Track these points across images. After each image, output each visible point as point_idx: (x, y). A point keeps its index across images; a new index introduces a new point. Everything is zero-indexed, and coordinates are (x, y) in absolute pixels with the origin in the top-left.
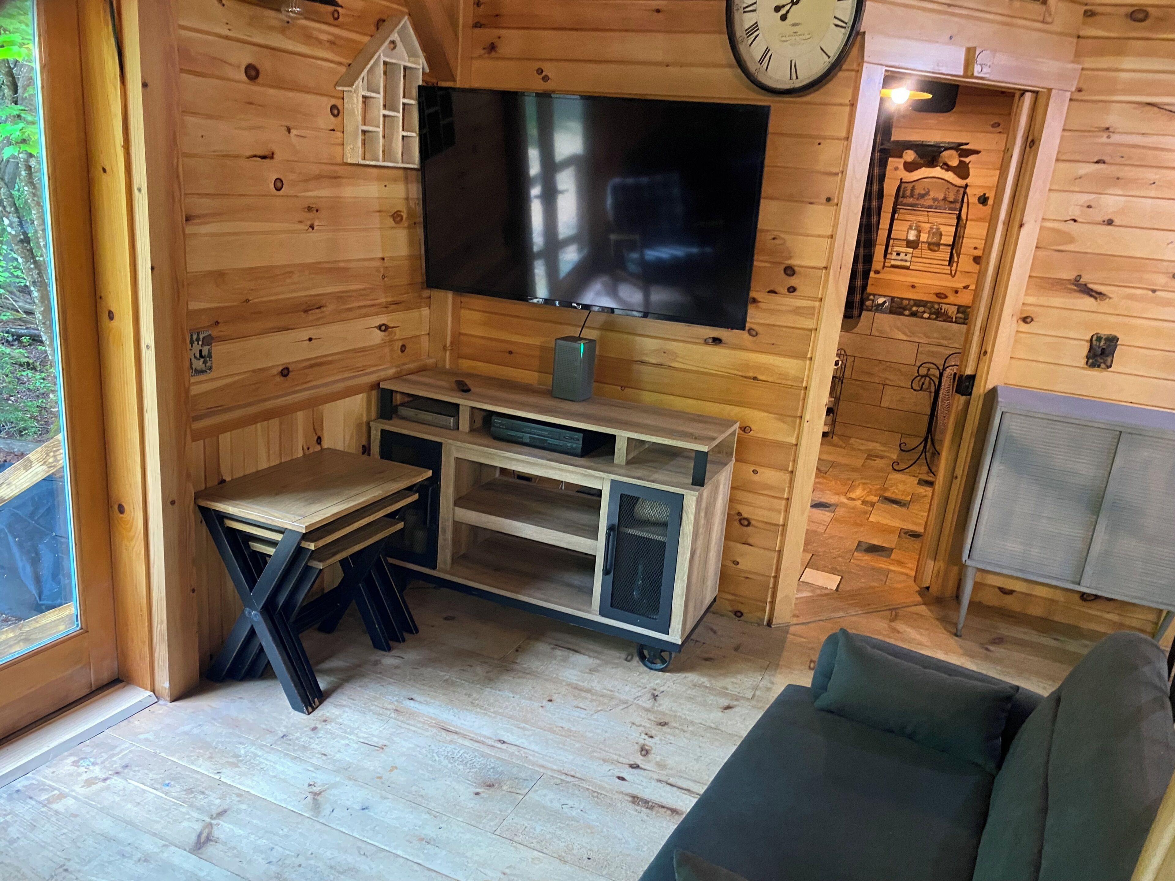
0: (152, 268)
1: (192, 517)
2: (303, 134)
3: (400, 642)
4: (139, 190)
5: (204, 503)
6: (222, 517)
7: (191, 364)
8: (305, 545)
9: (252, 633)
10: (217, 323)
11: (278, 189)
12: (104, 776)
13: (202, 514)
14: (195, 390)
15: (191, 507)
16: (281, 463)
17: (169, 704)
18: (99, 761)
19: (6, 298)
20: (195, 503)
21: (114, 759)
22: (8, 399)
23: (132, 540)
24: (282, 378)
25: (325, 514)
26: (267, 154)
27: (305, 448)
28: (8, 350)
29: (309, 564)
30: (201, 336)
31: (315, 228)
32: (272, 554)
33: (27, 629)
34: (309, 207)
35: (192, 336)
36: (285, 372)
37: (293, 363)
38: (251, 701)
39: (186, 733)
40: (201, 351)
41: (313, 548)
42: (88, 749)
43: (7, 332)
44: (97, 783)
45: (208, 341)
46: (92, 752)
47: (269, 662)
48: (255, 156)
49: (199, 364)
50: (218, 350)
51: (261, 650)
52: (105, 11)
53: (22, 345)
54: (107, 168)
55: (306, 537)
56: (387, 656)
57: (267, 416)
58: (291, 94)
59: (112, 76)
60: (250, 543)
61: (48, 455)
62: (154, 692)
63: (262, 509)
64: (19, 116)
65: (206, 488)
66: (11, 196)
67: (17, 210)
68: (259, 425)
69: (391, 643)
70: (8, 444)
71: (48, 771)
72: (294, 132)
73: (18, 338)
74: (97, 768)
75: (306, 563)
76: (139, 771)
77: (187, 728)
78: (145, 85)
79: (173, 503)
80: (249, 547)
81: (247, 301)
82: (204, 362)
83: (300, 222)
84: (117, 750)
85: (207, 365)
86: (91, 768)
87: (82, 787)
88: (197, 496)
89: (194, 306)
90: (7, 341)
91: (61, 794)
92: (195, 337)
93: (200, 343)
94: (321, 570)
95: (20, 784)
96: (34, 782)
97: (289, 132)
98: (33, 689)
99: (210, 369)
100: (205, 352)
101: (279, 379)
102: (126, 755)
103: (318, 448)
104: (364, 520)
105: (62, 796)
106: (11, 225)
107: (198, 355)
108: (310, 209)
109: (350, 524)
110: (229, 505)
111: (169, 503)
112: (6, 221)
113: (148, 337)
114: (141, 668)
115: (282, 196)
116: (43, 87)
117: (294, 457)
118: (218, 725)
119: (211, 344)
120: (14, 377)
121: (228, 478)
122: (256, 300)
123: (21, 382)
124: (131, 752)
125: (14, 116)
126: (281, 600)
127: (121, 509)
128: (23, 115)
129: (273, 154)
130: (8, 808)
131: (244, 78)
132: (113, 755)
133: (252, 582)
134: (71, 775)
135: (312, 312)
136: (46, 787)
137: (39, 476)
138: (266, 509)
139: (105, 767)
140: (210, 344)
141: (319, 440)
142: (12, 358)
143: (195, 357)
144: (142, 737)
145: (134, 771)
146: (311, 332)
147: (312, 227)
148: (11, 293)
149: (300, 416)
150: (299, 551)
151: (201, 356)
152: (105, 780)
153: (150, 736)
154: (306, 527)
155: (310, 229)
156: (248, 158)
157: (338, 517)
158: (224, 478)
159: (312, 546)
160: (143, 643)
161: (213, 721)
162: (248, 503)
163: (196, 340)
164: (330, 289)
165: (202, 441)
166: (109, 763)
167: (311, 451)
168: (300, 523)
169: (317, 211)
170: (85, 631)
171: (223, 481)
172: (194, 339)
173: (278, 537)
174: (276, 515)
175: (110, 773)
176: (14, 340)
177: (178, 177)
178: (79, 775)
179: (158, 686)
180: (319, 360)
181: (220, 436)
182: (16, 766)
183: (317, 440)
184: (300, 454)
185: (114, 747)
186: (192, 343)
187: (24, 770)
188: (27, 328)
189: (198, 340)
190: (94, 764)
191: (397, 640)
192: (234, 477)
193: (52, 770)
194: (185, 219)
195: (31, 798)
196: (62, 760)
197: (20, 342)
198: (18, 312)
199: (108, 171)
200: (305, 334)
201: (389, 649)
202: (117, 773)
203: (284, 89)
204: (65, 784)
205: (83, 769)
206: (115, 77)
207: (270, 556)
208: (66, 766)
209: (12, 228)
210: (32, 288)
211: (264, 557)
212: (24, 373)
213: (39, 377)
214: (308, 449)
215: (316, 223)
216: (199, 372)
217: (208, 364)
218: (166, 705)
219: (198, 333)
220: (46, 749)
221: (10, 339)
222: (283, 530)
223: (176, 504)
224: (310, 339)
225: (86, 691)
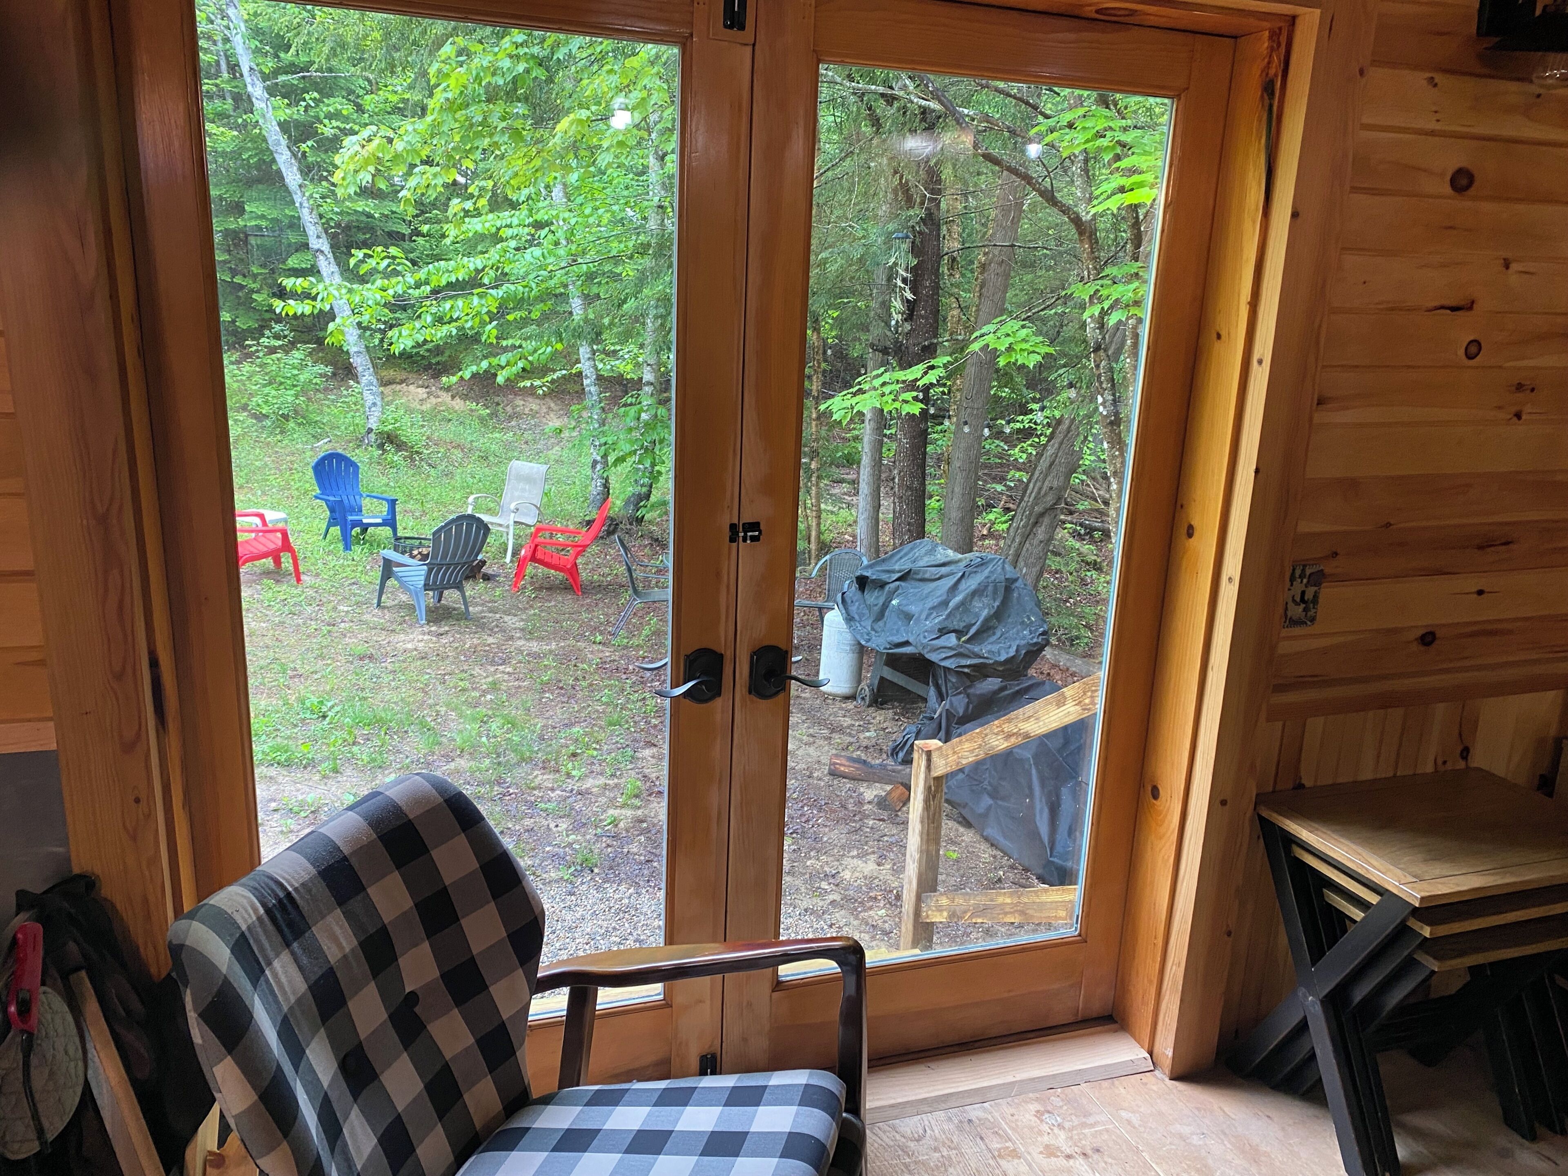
0: (1257, 471)
1: (1247, 830)
2: (1531, 270)
3: (1556, 1132)
4: (1260, 362)
5: (1265, 813)
6: (1291, 840)
7: (1286, 609)
8: (1414, 924)
9: (1303, 1027)
10: (1336, 554)
11: (1470, 357)
12: (1069, 1151)
13: (1262, 828)
14: (1285, 648)
15: (1248, 815)
16: (1395, 776)
17: (1167, 1079)
18: (1067, 1125)
19: (1088, 485)
20: (1255, 809)
21: (1086, 1131)
22: (1067, 601)
23: (1161, 838)
24: (1423, 648)
25: (1458, 885)
26: (1463, 303)
27: (1440, 762)
28: (1078, 545)
29: (1415, 956)
30: (1308, 572)
31: (1524, 417)
32: (1358, 919)
33: (1026, 900)
34: (1519, 384)
35: (1294, 570)
36: (1428, 639)
37: (1444, 625)
38: (1283, 1129)
39: (1182, 1138)
40: (1303, 593)
41: (1428, 935)
42: (1056, 1101)
43: (1081, 525)
44: (1058, 1157)
45: (1317, 579)
46: (1061, 1107)
47: (1320, 1078)
48: (1442, 307)
49: (1297, 611)
50: (1328, 592)
51: (1312, 1056)
52: (1260, 121)
53: (1093, 541)
54: (1223, 334)
55: (1415, 912)
56: (1528, 1148)
57: (1386, 702)
58: (1521, 207)
59: (1253, 207)
60: (1325, 890)
61: (1085, 693)
62: (1151, 1053)
63: (1354, 847)
64: (1137, 274)
65: (1273, 792)
66: (1111, 369)
67: (1113, 385)
68: (1371, 714)
69: (1541, 1130)
70: (1055, 655)
71: (1009, 1111)
72: (1514, 267)
73: (1090, 530)
74: (1062, 1135)
75: (1410, 955)
76: (1111, 1165)
77: (1186, 1130)
78: (1295, 215)
79: (1224, 803)
80: (1322, 895)
81: (1388, 525)
82: (1305, 610)
83: (1500, 408)
84: (1091, 1120)
85: (1309, 614)
86: (1056, 1130)
87: (1041, 1153)
88: (1261, 799)
89: (1304, 527)
90: (1079, 534)
91: (1014, 1150)
92: (1298, 572)
93: (1305, 581)
94: (1433, 972)
95: (975, 1112)
96: (990, 1117)
97: (1507, 268)
98: (1011, 994)
99: (1313, 620)
100: (1309, 596)
101: (1415, 647)
102: (1100, 1132)
103: (1462, 765)
104: (1527, 911)
105: (1014, 1154)
106: (1104, 404)
107: (1298, 599)
108: (1520, 387)
109: (1501, 913)
110: (1304, 827)
111: (1218, 802)
112: (1100, 399)
113: (1233, 566)
114: (1142, 1015)
115: (1477, 368)
116: (1163, 231)
117: (1419, 771)
118: (1229, 1146)
119: (1320, 584)
120: (1078, 576)
121: (1308, 782)
122: (1402, 525)
123: (1083, 583)
124: (1107, 1130)
125: (1132, 275)
126: (1359, 994)
127: (1155, 793)
128: (1141, 274)
129: (1473, 302)
130: (955, 1139)
131: (1448, 190)
132: (1084, 1125)
133: (1317, 954)
134: (1031, 1128)
135: (1492, 549)
136: (1001, 1132)
137: (1071, 717)
138: (1360, 850)
139: (1071, 1138)
140: (1318, 584)
141: (1465, 753)
142: (1079, 554)
143: (1294, 600)
144: (1123, 1114)
145: (1106, 1163)
146: (1481, 582)
147: (1518, 416)
148: (1094, 479)
149: (1440, 710)
150: (1402, 932)
151: (1303, 600)
152: (1069, 1157)
153: (1135, 1120)
154: (1422, 899)
155: (1515, 419)
156: (1430, 310)
157: (1482, 895)
158: (1303, 782)
159: (1426, 932)
160: (1151, 982)
161: (1222, 1137)
162: (1333, 831)
163: (1300, 577)
164: (1533, 516)
165: (1280, 723)
166: (1078, 1134)
167: (1449, 766)
168: (1413, 889)
169: (1533, 390)
170: (1083, 939)
171: (1301, 786)
172: (1297, 575)
173: (1373, 899)
174: (1375, 863)
175: (1076, 1149)
176: (1086, 534)
177: (1318, 343)
178: (1040, 1133)
179: (1157, 1050)
180: (1490, 627)
181: (1309, 720)
182: (974, 1087)
183: (1462, 752)
184: (1429, 768)
185: (1087, 1114)
186: (1292, 579)
187: (981, 1096)
188: (1102, 522)
189: (1302, 577)
190: (1060, 1126)
191: (1551, 1127)
192: (1319, 784)
193: (1013, 1111)
194: (1316, 402)
195: (982, 1138)
196: (1026, 1102)
197: (1092, 537)
198: (1097, 501)
199: (1223, 337)
200: (1473, 583)
201: (1532, 1137)
202: (1084, 1154)
203: (1508, 200)
204: (1022, 1138)
205: (1045, 1128)
206: (1257, 209)
207: (1355, 922)
208: (1027, 1113)
209: (1105, 407)
210: (1112, 480)
211: (1343, 917)
212: (1089, 574)
213: (1102, 580)
214: (1445, 763)
215: (1528, 409)
216: (1295, 623)
217: (1311, 613)
218: (1163, 1080)
219: (1305, 566)
220: (1010, 1079)
221: (1082, 532)
222: (1382, 891)
223: (1227, 807)
224: (1480, 592)
225: (1071, 1019)
